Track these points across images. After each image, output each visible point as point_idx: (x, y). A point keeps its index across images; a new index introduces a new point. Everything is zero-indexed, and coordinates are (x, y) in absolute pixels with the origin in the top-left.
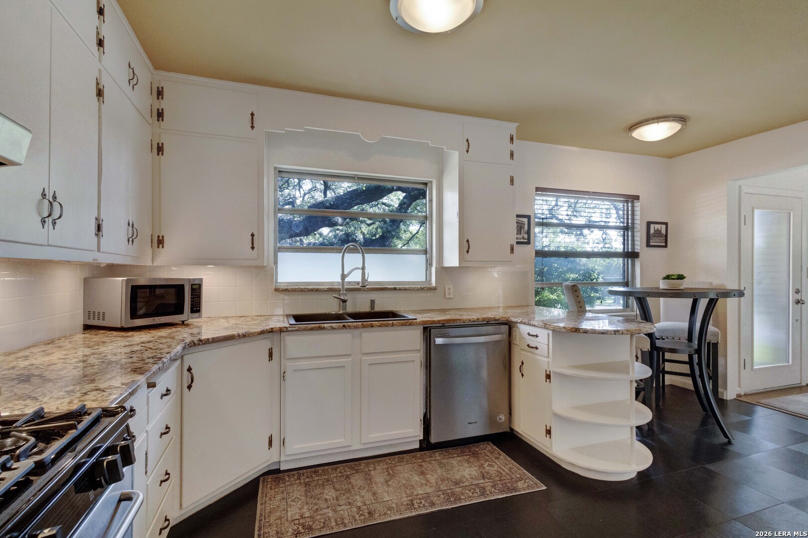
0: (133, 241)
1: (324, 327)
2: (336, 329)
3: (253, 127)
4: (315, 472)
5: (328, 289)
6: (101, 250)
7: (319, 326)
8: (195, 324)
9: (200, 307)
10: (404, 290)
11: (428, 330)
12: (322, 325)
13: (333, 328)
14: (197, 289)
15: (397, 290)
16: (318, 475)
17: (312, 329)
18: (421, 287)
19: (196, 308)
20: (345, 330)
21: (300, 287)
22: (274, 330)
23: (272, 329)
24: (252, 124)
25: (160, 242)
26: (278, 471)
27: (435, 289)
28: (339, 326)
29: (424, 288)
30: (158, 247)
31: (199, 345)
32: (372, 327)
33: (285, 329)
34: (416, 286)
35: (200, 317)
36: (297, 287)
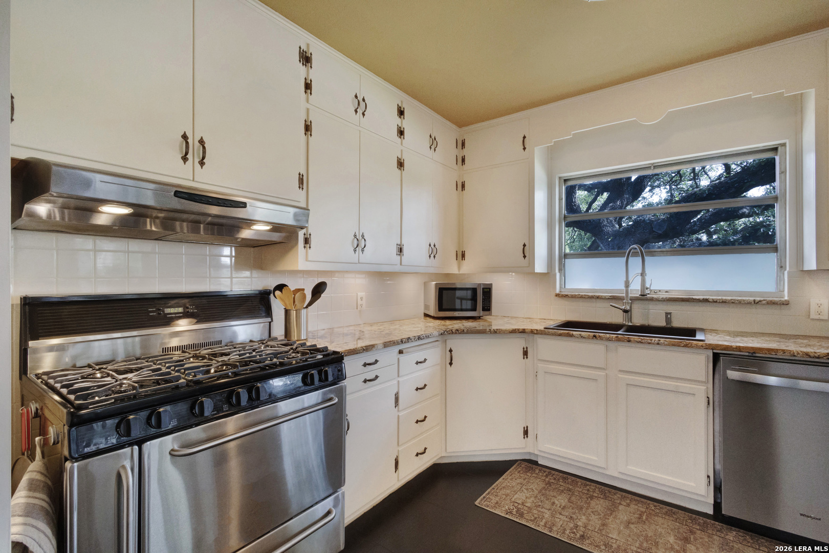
0: (434, 257)
1: (573, 334)
2: (585, 338)
3: (524, 149)
4: (564, 479)
5: (610, 296)
6: (403, 264)
7: (568, 333)
8: (488, 320)
9: (490, 307)
10: (723, 302)
11: (718, 357)
12: (572, 332)
13: (582, 337)
14: (487, 292)
15: (709, 302)
16: (565, 482)
17: (560, 335)
18: (754, 301)
19: (487, 308)
20: (595, 341)
21: (580, 294)
22: (526, 331)
23: (524, 330)
24: (524, 146)
25: (463, 256)
26: (535, 463)
27: (786, 303)
28: (589, 335)
29: (760, 301)
30: (462, 260)
31: (456, 333)
32: (629, 341)
33: (535, 331)
34: (744, 298)
35: (490, 314)
36: (577, 294)
